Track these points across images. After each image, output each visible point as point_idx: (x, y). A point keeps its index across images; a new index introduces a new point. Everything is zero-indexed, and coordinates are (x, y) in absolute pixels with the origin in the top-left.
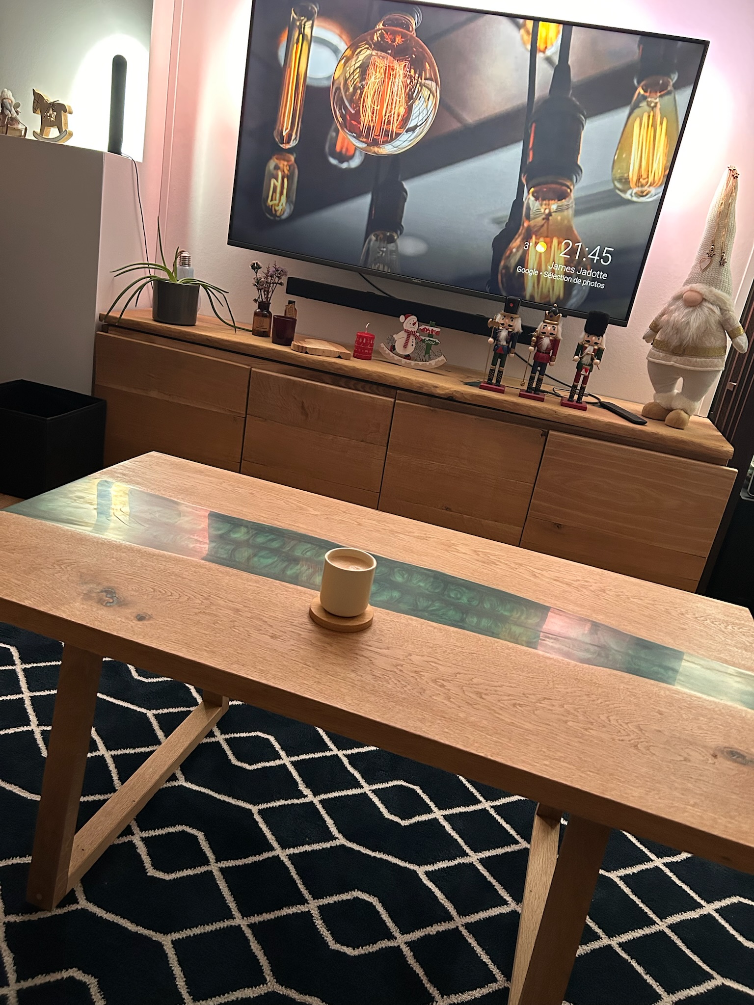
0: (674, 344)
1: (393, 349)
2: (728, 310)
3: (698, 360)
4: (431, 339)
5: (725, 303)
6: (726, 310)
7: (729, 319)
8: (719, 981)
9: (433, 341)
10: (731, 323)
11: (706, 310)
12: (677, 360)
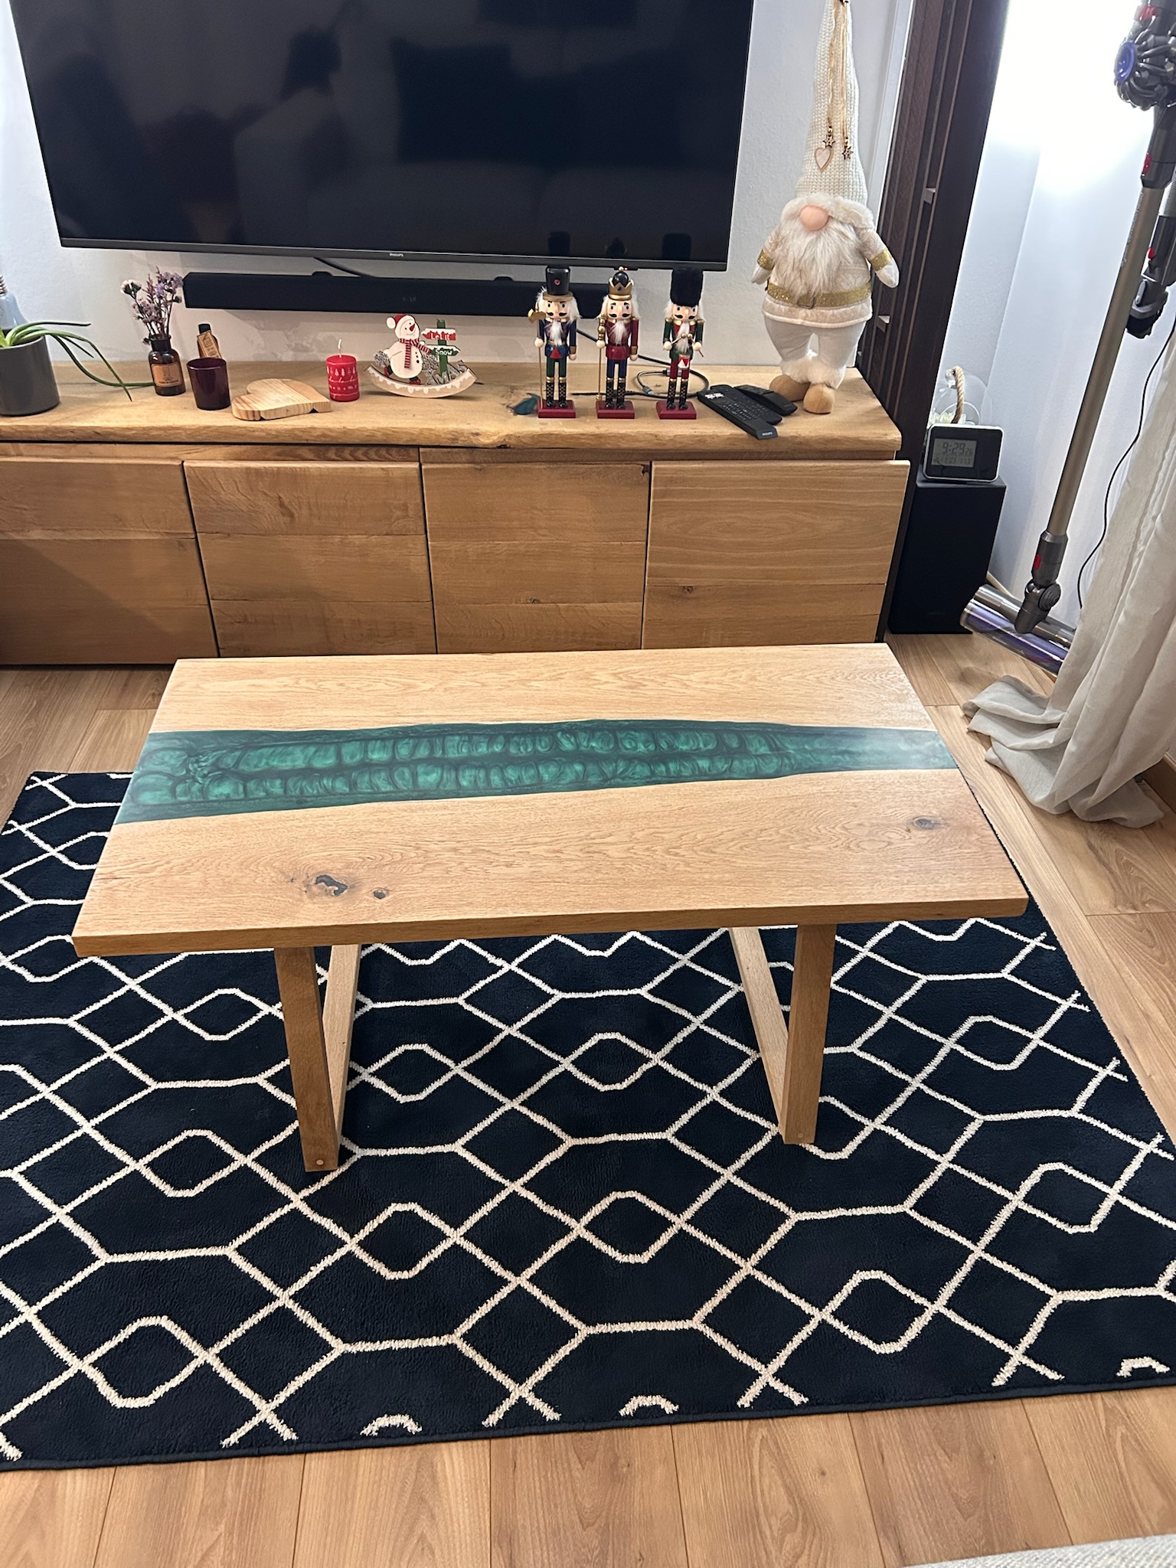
0: (799, 292)
1: (388, 372)
2: (866, 229)
3: (836, 311)
4: (445, 347)
5: (859, 218)
6: (862, 229)
7: (869, 242)
8: (924, 979)
9: (449, 351)
10: (872, 248)
11: (835, 234)
12: (807, 316)
